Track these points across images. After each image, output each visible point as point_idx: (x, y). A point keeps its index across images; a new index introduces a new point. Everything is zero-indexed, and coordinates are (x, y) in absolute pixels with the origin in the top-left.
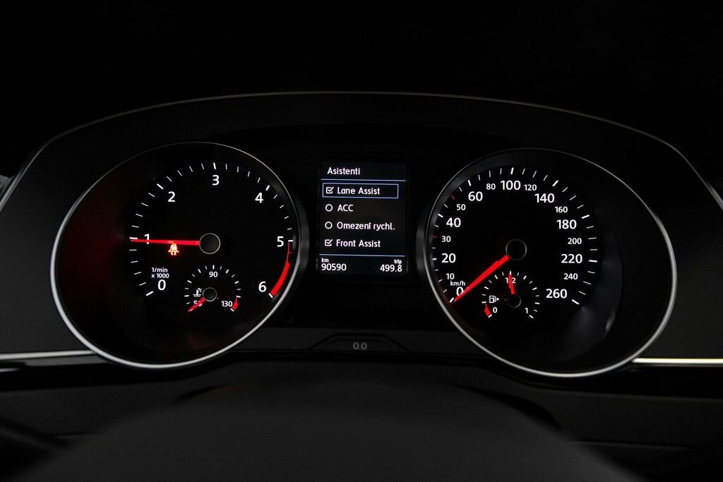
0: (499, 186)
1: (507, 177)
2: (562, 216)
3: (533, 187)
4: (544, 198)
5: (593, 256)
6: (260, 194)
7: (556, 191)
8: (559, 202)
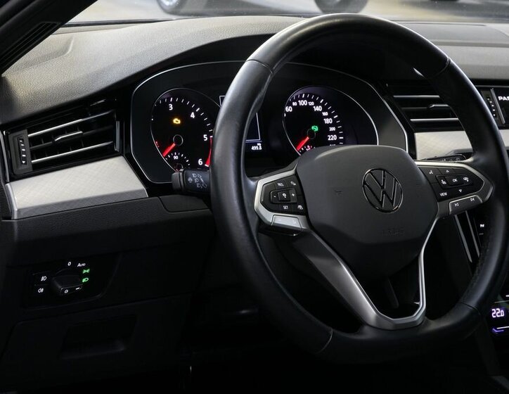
0: (298, 103)
1: (301, 99)
2: (326, 117)
3: (312, 104)
4: (318, 109)
5: (341, 135)
6: (193, 113)
7: (322, 105)
8: (324, 110)
